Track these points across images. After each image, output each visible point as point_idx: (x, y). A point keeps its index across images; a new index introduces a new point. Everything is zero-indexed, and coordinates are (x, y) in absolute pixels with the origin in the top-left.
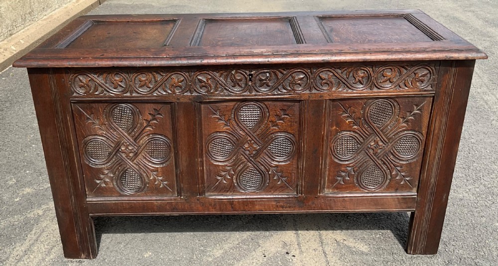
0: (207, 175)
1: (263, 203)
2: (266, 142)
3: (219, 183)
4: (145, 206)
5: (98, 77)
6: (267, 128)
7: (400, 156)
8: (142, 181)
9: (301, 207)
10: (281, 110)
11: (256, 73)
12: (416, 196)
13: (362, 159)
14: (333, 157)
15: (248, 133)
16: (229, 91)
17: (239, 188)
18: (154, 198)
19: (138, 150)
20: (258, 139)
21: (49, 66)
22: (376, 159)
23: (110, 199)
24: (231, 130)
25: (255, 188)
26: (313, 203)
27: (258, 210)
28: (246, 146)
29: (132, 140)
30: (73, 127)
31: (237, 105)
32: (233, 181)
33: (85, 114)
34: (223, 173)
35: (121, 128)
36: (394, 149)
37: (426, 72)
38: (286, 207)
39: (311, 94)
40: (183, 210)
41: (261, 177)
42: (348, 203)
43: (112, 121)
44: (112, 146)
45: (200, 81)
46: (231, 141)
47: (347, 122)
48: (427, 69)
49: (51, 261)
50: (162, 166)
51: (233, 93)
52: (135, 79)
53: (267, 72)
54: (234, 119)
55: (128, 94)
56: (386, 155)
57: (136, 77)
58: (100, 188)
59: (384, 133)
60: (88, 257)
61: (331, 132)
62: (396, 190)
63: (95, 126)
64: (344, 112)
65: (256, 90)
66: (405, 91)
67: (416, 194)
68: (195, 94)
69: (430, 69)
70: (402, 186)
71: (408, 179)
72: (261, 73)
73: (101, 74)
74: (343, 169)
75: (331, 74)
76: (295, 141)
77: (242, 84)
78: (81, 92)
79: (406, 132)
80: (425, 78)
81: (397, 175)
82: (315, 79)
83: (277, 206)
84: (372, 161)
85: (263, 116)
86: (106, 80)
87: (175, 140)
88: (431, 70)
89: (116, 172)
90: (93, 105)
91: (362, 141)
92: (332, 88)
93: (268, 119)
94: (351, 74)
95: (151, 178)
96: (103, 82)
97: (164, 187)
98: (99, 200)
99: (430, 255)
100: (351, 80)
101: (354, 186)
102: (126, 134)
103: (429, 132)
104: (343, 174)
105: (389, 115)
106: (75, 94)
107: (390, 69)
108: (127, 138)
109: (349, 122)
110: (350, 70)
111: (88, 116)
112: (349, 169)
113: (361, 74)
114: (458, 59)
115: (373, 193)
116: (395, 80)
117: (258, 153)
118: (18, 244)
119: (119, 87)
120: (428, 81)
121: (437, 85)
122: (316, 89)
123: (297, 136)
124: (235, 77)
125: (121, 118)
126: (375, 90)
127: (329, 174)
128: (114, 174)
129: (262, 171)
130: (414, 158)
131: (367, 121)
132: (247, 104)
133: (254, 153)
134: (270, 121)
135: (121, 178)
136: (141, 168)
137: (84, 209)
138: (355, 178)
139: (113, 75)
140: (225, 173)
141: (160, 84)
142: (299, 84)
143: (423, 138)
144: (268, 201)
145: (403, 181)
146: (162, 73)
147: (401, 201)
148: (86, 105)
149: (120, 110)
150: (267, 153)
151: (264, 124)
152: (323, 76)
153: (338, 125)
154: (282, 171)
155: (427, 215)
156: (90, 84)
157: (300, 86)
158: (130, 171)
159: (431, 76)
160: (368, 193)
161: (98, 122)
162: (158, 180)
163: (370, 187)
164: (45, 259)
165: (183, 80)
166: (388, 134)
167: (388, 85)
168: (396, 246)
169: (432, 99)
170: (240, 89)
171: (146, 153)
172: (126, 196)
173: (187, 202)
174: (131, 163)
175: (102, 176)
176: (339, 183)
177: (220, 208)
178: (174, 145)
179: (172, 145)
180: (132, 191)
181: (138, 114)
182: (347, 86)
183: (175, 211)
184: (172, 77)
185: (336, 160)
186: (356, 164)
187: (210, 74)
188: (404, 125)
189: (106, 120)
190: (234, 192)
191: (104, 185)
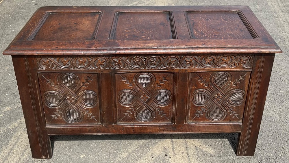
0: (119, 112)
1: (152, 128)
2: (154, 95)
3: (126, 117)
4: (81, 130)
5: (54, 59)
6: (154, 87)
7: (232, 102)
8: (79, 116)
9: (174, 131)
10: (162, 77)
11: (148, 58)
12: (241, 125)
13: (210, 104)
14: (193, 103)
15: (143, 89)
16: (132, 67)
17: (137, 119)
18: (87, 125)
19: (77, 98)
20: (149, 93)
21: (25, 54)
22: (218, 104)
23: (60, 126)
24: (133, 88)
25: (147, 120)
26: (181, 128)
27: (148, 131)
28: (142, 96)
29: (73, 93)
30: (38, 87)
31: (136, 75)
32: (134, 116)
33: (46, 79)
34: (128, 111)
35: (67, 86)
36: (228, 99)
37: (247, 58)
38: (165, 131)
39: (180, 69)
40: (104, 132)
41: (151, 113)
42: (202, 128)
43: (62, 83)
44: (62, 97)
45: (115, 62)
46: (133, 94)
47: (201, 84)
48: (248, 57)
49: (24, 160)
50: (91, 107)
51: (134, 68)
53: (154, 57)
54: (135, 82)
55: (72, 69)
56: (224, 101)
57: (77, 60)
58: (54, 119)
59: (223, 90)
60: (47, 158)
61: (192, 89)
62: (230, 121)
63: (52, 85)
64: (200, 78)
65: (148, 67)
66: (234, 68)
67: (241, 123)
68: (112, 69)
69: (249, 57)
70: (234, 119)
71: (237, 115)
72: (151, 58)
73: (56, 58)
74: (199, 109)
75: (192, 59)
76: (171, 94)
77: (140, 63)
78: (44, 67)
79: (235, 90)
80: (247, 62)
81: (230, 113)
82: (182, 61)
83: (160, 130)
84: (216, 105)
85: (151, 81)
86: (59, 62)
87: (100, 94)
88: (250, 58)
89: (64, 111)
90: (51, 74)
91: (210, 94)
92: (192, 66)
93: (155, 82)
94: (204, 59)
95: (85, 114)
96: (57, 62)
97: (93, 119)
98: (54, 126)
99: (250, 157)
100: (203, 62)
101: (206, 119)
102: (70, 90)
103: (249, 90)
104: (199, 112)
105: (226, 80)
106: (40, 69)
107: (226, 57)
108: (71, 92)
109: (202, 84)
110: (203, 57)
111: (47, 80)
112: (203, 109)
113: (209, 59)
114: (265, 53)
115: (216, 123)
116: (229, 62)
117: (149, 100)
118: (4, 148)
119: (66, 65)
120: (248, 63)
121: (253, 66)
122: (183, 67)
123: (172, 91)
124: (135, 60)
125: (67, 81)
126: (218, 68)
127: (191, 112)
128: (63, 112)
129: (151, 110)
130: (240, 104)
131: (213, 83)
132: (142, 74)
133: (146, 100)
134: (156, 83)
135: (67, 114)
136: (79, 109)
137: (45, 132)
138: (206, 114)
139: (63, 59)
140: (129, 111)
141: (91, 63)
143: (246, 93)
144: (155, 127)
145: (234, 116)
146: (92, 58)
147: (233, 127)
148: (46, 75)
149: (67, 76)
150: (154, 100)
151: (153, 84)
152: (188, 60)
153: (196, 86)
154: (163, 110)
155: (248, 135)
156: (49, 63)
157: (174, 65)
158: (72, 110)
159: (249, 61)
160: (213, 122)
161: (53, 83)
162: (89, 115)
163: (214, 119)
164: (21, 158)
165: (105, 61)
166: (225, 90)
167: (225, 65)
168: (230, 150)
169: (250, 72)
170: (139, 66)
171: (82, 100)
172: (70, 124)
173: (107, 128)
174: (73, 106)
175: (55, 113)
176: (197, 117)
177: (126, 131)
178: (99, 96)
179: (98, 96)
180: (74, 121)
181: (78, 79)
182: (201, 65)
183: (99, 132)
184: (98, 59)
185: (195, 105)
186: (207, 106)
187: (121, 58)
188: (234, 86)
189: (58, 82)
190: (134, 121)
191: (56, 118)
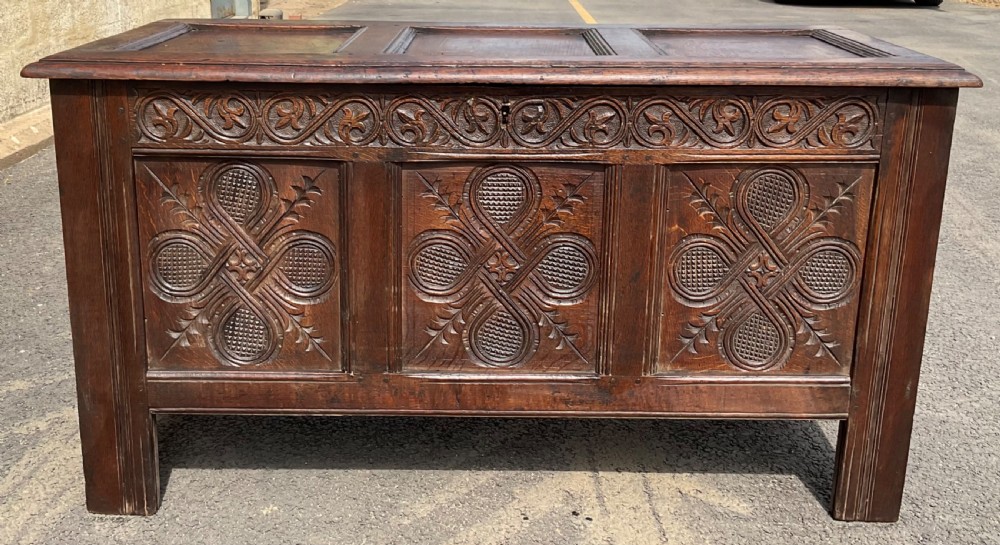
0: (408, 325)
1: (524, 391)
2: (535, 255)
3: (433, 344)
4: (272, 393)
5: (194, 104)
6: (538, 225)
7: (813, 293)
8: (268, 338)
9: (606, 404)
10: (565, 185)
11: (516, 104)
12: (849, 385)
13: (734, 298)
14: (672, 292)
15: (496, 234)
16: (461, 141)
17: (473, 358)
18: (292, 375)
19: (264, 265)
20: (516, 248)
21: (95, 76)
22: (763, 299)
23: (198, 375)
24: (462, 226)
25: (508, 359)
26: (631, 394)
27: (513, 407)
28: (492, 262)
29: (253, 244)
30: (132, 210)
31: (474, 175)
32: (462, 341)
33: (161, 184)
34: (442, 323)
35: (232, 216)
36: (799, 278)
37: (859, 113)
38: (573, 403)
39: (627, 151)
40: (352, 404)
41: (521, 332)
42: (705, 395)
43: (215, 200)
44: (210, 256)
45: (403, 118)
46: (461, 251)
47: (702, 215)
48: (863, 107)
50: (312, 303)
51: (468, 145)
52: (269, 112)
53: (539, 104)
54: (467, 204)
55: (253, 143)
56: (783, 290)
57: (271, 107)
58: (179, 350)
59: (777, 242)
60: (138, 511)
61: (669, 236)
62: (807, 372)
63: (178, 210)
64: (694, 193)
65: (515, 141)
66: (817, 152)
67: (849, 379)
68: (390, 145)
69: (867, 107)
70: (820, 362)
71: (830, 346)
72: (528, 104)
73: (201, 99)
74: (694, 319)
75: (669, 112)
76: (593, 255)
77: (488, 126)
78: (157, 134)
79: (823, 242)
80: (859, 126)
81: (807, 336)
82: (635, 121)
83: (555, 399)
84: (754, 303)
85: (527, 201)
86: (210, 112)
87: (344, 246)
88: (870, 110)
89: (214, 314)
90: (180, 165)
91: (733, 258)
92: (670, 141)
93: (539, 204)
94: (709, 114)
95: (288, 330)
97: (315, 350)
98: (174, 375)
99: (885, 524)
100: (710, 127)
101: (719, 359)
102: (242, 230)
103: (870, 243)
104: (695, 331)
105: (788, 203)
106: (143, 140)
107: (787, 104)
108: (244, 238)
109: (705, 215)
110: (706, 104)
111: (166, 189)
112: (707, 319)
113: (728, 112)
114: (923, 85)
115: (758, 375)
116: (797, 129)
117: (517, 277)
119: (235, 127)
120: (865, 133)
121: (883, 142)
122: (637, 141)
123: (598, 244)
124: (473, 112)
125: (234, 195)
126: (758, 147)
127: (665, 331)
128: (211, 318)
129: (524, 321)
130: (842, 299)
131: (743, 214)
132: (497, 170)
133: (508, 277)
134: (543, 210)
135: (224, 328)
136: (268, 307)
137: (140, 395)
138: (720, 341)
139: (225, 103)
140: (446, 322)
141: (321, 121)
142: (603, 131)
143: (859, 255)
144: (536, 387)
145: (821, 351)
146: (324, 100)
147: (818, 396)
148: (162, 165)
149: (233, 176)
150: (535, 279)
151: (531, 215)
152: (653, 114)
153: (682, 222)
154: (565, 322)
155: (874, 428)
156: (176, 118)
157: (607, 134)
158: (244, 313)
159: (869, 122)
160: (747, 375)
161: (185, 203)
162: (303, 334)
163: (750, 362)
164: (44, 513)
165: (367, 116)
166: (786, 244)
167: (784, 139)
168: (810, 505)
169: (874, 171)
170: (484, 137)
171: (281, 274)
172: (233, 369)
173: (363, 386)
174: (248, 295)
175: (184, 323)
176: (686, 351)
177: (433, 401)
178: (341, 255)
179: (336, 257)
180: (247, 358)
181: (270, 186)
182: (701, 138)
183: (335, 405)
184: (346, 108)
185: (680, 300)
186: (722, 308)
187: (424, 104)
188: (818, 225)
189: (202, 198)
190: (463, 364)
191: (186, 344)
